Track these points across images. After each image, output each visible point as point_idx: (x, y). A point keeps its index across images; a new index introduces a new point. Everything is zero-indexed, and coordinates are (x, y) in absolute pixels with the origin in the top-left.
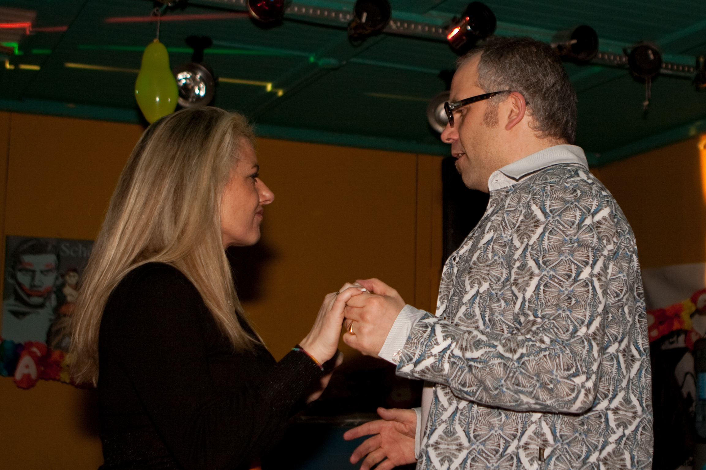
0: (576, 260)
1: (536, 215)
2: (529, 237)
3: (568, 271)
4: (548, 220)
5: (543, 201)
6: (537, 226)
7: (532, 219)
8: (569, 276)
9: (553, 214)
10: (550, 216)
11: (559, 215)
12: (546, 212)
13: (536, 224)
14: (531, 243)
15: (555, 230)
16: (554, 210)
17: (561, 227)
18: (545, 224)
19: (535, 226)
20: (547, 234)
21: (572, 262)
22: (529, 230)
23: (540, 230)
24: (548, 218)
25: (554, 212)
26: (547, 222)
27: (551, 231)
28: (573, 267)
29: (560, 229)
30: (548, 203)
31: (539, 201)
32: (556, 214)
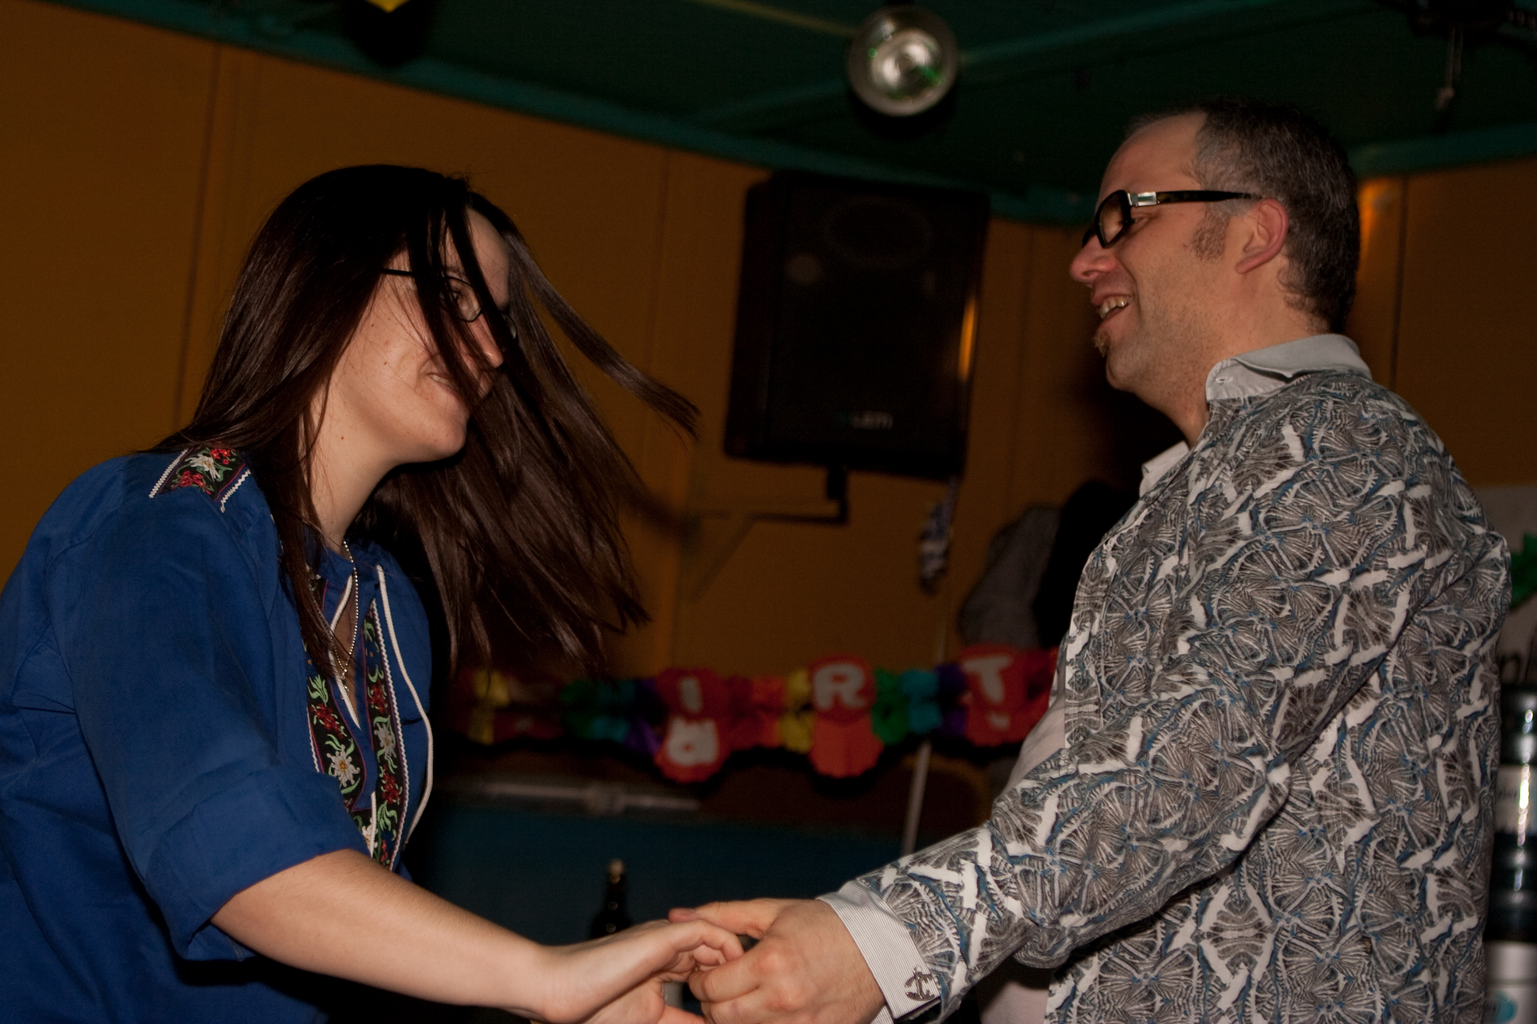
0: (1330, 544)
1: (1287, 445)
2: (1259, 483)
3: (1305, 554)
4: (1310, 462)
5: (1312, 427)
6: (1281, 467)
7: (1277, 450)
8: (1303, 565)
9: (1324, 458)
10: (1315, 457)
11: (1336, 465)
12: (1312, 448)
13: (1281, 462)
14: (1259, 494)
15: (1317, 486)
16: (1329, 449)
17: (1330, 486)
18: (1300, 468)
19: (1277, 464)
20: (1297, 486)
21: (1321, 543)
22: (1262, 470)
23: (1285, 475)
24: (1310, 460)
25: (1327, 453)
26: (1305, 466)
27: (1307, 484)
28: (1318, 553)
29: (1327, 489)
30: (1320, 433)
31: (1302, 422)
32: (1329, 460)
